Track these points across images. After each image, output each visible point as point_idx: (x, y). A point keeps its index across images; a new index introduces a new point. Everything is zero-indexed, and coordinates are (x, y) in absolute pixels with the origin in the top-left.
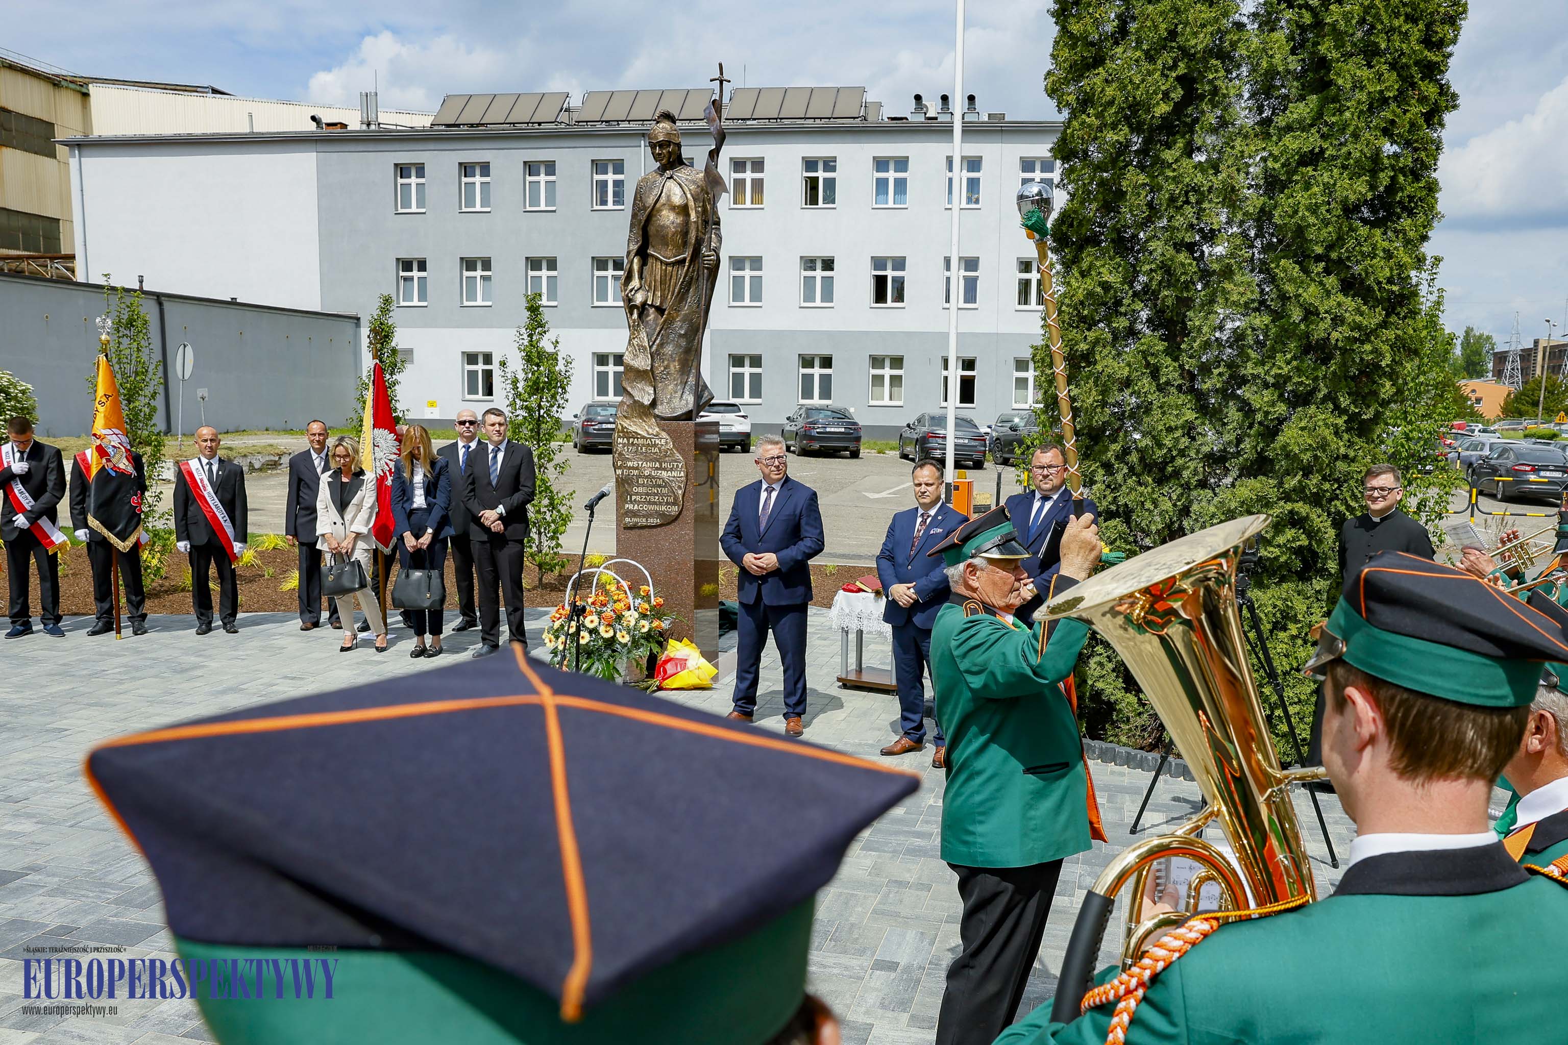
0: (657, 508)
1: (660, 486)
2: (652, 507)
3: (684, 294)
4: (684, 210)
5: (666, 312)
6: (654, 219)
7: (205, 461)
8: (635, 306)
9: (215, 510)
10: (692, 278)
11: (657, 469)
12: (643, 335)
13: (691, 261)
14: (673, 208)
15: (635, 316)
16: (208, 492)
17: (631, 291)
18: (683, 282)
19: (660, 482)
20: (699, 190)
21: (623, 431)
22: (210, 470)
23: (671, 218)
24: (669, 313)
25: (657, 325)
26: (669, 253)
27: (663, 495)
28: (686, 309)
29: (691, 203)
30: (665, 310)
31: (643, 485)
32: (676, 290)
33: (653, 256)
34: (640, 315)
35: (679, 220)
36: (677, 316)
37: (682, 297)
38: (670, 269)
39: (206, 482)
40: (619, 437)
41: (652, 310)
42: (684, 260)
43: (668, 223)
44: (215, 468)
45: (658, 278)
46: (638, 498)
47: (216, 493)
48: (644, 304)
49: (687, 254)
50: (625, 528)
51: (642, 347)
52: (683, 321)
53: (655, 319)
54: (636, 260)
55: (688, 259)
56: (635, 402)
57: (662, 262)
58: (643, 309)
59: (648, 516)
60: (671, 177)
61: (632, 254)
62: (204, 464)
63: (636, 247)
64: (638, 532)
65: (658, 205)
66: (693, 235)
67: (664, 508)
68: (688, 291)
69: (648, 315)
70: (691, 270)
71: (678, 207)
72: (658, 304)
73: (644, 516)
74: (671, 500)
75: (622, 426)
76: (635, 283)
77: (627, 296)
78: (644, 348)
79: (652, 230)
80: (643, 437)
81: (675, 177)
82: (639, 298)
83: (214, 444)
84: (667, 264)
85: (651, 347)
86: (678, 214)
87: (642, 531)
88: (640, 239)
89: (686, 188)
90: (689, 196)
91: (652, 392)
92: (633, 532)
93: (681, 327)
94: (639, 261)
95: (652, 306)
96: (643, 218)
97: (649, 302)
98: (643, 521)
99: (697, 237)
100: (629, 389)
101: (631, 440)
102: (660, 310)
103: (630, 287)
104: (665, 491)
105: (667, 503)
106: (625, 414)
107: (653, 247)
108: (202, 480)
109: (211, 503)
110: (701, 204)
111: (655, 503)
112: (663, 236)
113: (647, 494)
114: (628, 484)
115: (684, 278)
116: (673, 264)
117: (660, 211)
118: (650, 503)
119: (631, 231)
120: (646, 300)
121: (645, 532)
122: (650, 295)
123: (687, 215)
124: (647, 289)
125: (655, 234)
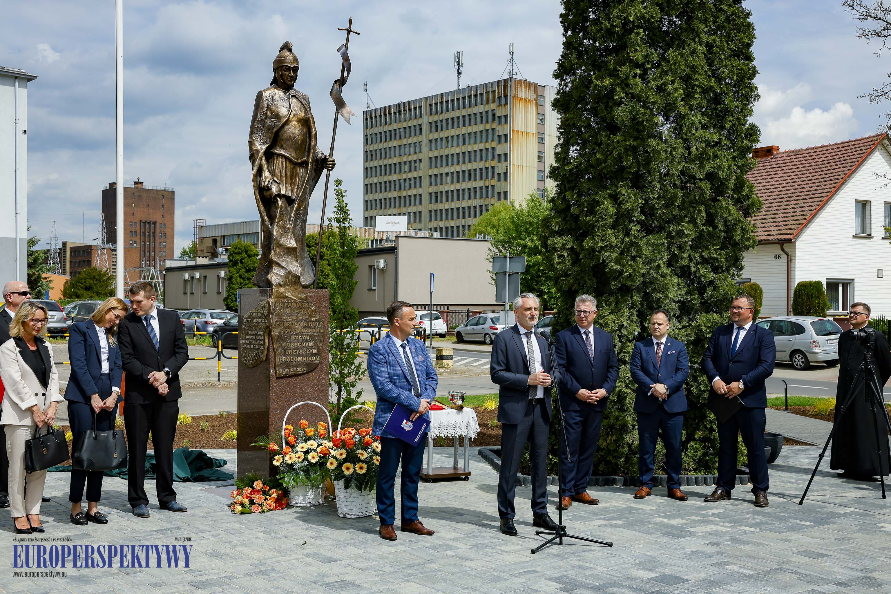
0: (305, 359)
1: (307, 341)
2: (299, 359)
3: (307, 189)
4: (308, 124)
5: (296, 202)
11: (305, 327)
13: (312, 163)
14: (300, 120)
19: (308, 337)
23: (301, 128)
24: (299, 203)
26: (297, 156)
27: (309, 348)
28: (306, 201)
30: (294, 200)
31: (295, 341)
32: (304, 186)
35: (305, 131)
38: (296, 167)
42: (307, 163)
43: (296, 132)
46: (290, 351)
50: (277, 378)
51: (286, 230)
52: (304, 210)
53: (286, 207)
59: (298, 365)
60: (295, 96)
61: (260, 153)
63: (265, 147)
64: (287, 380)
65: (291, 117)
66: (313, 143)
67: (310, 358)
68: (308, 186)
71: (303, 120)
72: (291, 195)
73: (293, 367)
74: (315, 351)
75: (279, 293)
76: (270, 176)
79: (285, 135)
80: (296, 301)
81: (297, 96)
82: (274, 188)
87: (290, 379)
90: (308, 111)
92: (283, 381)
93: (303, 214)
98: (292, 371)
100: (280, 262)
101: (286, 304)
104: (311, 344)
105: (312, 355)
111: (302, 355)
113: (297, 348)
114: (283, 341)
116: (299, 164)
117: (291, 121)
118: (298, 355)
121: (293, 380)
124: (277, 181)
125: (287, 140)
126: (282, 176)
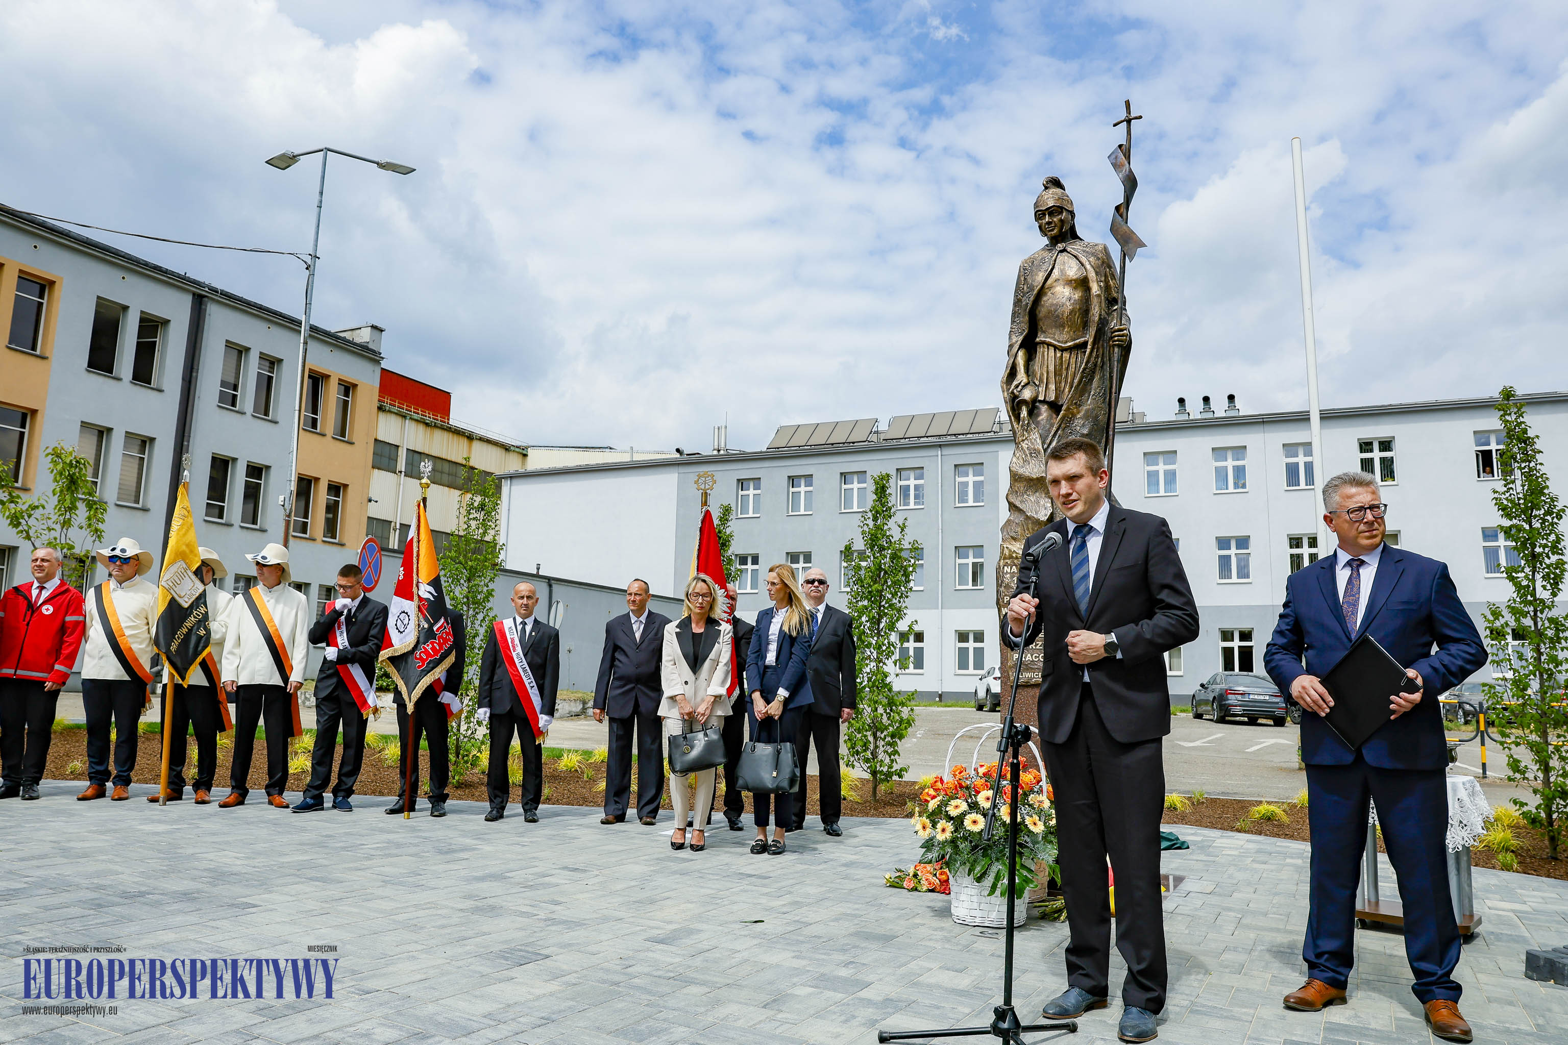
3: (1086, 384)
4: (1083, 283)
5: (1064, 408)
6: (1045, 299)
7: (519, 620)
8: (1024, 402)
9: (522, 674)
10: (1095, 365)
12: (1035, 436)
13: (1094, 343)
14: (1069, 282)
15: (1024, 413)
16: (517, 653)
17: (1017, 386)
18: (1084, 369)
20: (1100, 262)
21: (1011, 557)
22: (524, 630)
23: (1067, 294)
24: (1068, 409)
25: (1052, 425)
26: (1065, 337)
28: (1089, 404)
29: (1092, 275)
30: (1062, 405)
32: (1076, 381)
33: (1043, 343)
34: (1030, 413)
35: (1077, 295)
36: (1078, 413)
37: (1082, 389)
38: (1066, 355)
39: (517, 642)
40: (1006, 565)
41: (1044, 408)
42: (1085, 344)
43: (1064, 300)
44: (528, 628)
45: (1052, 368)
47: (525, 655)
48: (1035, 400)
49: (1089, 338)
51: (1034, 453)
52: (1086, 417)
53: (1049, 418)
54: (1021, 353)
55: (1091, 341)
56: (1028, 518)
57: (1055, 347)
58: (1033, 406)
60: (1064, 250)
61: (1016, 347)
62: (518, 624)
63: (1021, 338)
65: (1049, 282)
66: (1096, 311)
68: (1091, 380)
69: (1039, 415)
70: (1094, 354)
71: (1075, 280)
72: (1053, 399)
75: (1010, 551)
76: (1021, 377)
77: (1012, 393)
78: (1037, 452)
79: (1042, 312)
81: (1069, 250)
82: (1027, 394)
83: (530, 602)
84: (1063, 350)
85: (1045, 450)
86: (1075, 288)
88: (1025, 327)
89: (1084, 259)
90: (1088, 267)
91: (1049, 505)
92: (1025, 692)
93: (1083, 425)
94: (1025, 354)
95: (1044, 402)
96: (1028, 300)
97: (1041, 398)
98: (1035, 676)
99: (1100, 315)
100: (1018, 504)
102: (1055, 407)
103: (1015, 383)
106: (1013, 534)
107: (1044, 332)
108: (513, 640)
109: (518, 665)
110: (1103, 279)
112: (1058, 316)
115: (1086, 364)
116: (1070, 349)
117: (1050, 288)
119: (1013, 322)
120: (1037, 396)
122: (1042, 389)
123: (1088, 289)
124: (1037, 383)
125: (1046, 317)
126: (1042, 374)
